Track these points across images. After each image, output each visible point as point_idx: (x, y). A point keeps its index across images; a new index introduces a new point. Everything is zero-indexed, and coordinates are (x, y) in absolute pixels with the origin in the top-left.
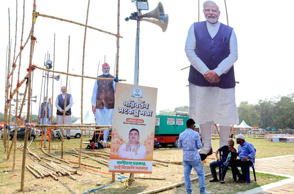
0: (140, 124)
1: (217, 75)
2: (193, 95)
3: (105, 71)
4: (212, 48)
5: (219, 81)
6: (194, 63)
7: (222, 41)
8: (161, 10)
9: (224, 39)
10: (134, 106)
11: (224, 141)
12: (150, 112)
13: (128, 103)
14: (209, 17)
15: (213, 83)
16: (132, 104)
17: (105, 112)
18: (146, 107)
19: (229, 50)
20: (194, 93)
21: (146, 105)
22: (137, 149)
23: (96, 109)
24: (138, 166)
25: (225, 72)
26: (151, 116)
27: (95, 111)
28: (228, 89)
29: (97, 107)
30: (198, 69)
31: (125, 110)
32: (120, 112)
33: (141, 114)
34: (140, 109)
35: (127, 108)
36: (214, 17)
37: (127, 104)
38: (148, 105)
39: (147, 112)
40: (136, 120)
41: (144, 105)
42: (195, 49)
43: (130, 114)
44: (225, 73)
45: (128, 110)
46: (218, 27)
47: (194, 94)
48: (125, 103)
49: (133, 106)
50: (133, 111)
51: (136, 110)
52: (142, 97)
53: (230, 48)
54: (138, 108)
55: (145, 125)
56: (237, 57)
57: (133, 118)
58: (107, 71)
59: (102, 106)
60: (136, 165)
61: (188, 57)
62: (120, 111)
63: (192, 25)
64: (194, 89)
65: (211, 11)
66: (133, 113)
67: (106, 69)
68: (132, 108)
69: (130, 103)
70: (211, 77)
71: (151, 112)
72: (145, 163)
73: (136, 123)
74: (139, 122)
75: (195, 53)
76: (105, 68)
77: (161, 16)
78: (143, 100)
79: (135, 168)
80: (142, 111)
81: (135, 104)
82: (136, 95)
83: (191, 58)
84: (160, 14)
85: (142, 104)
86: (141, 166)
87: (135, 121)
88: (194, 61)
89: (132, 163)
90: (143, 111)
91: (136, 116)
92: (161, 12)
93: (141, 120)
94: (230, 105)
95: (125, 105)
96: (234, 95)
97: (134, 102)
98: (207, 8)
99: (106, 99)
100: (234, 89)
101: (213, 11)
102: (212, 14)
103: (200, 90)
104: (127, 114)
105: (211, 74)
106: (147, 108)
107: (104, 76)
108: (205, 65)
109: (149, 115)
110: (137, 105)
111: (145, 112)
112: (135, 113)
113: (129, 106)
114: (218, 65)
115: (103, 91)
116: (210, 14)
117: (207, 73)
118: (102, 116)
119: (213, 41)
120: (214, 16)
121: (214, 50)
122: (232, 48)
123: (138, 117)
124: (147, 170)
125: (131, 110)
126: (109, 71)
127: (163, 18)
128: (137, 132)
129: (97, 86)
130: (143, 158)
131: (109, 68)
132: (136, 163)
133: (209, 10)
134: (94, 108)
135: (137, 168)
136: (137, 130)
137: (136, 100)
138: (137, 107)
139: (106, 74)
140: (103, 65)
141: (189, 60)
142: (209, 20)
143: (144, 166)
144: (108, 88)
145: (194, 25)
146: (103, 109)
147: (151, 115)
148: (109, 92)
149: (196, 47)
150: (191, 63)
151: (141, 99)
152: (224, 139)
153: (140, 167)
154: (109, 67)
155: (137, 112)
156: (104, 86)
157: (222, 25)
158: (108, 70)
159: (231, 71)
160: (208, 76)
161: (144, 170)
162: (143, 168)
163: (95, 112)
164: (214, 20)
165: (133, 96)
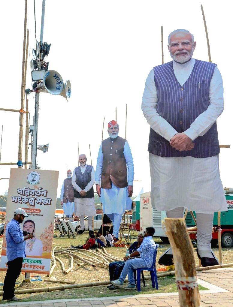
0: (36, 215)
1: (189, 139)
2: (155, 170)
3: (113, 133)
4: (181, 100)
5: (193, 147)
6: (154, 126)
7: (198, 86)
8: (57, 78)
9: (201, 84)
10: (30, 194)
11: (203, 236)
12: (48, 200)
13: (23, 191)
14: (177, 55)
15: (183, 151)
16: (27, 192)
17: (114, 193)
18: (43, 194)
19: (209, 99)
20: (156, 167)
21: (44, 192)
22: (32, 244)
23: (101, 189)
24: (33, 264)
25: (203, 132)
26: (50, 205)
27: (100, 192)
28: (207, 158)
29: (102, 187)
30: (161, 133)
31: (19, 198)
32: (13, 202)
33: (38, 203)
34: (36, 197)
35: (22, 196)
36: (186, 53)
37: (21, 192)
38: (47, 192)
39: (45, 200)
40: (32, 209)
41: (41, 192)
42: (156, 105)
43: (25, 203)
44: (202, 135)
45: (22, 199)
46: (191, 66)
47: (157, 169)
48: (20, 191)
49: (28, 194)
50: (28, 199)
51: (32, 198)
52: (38, 183)
53: (210, 96)
54: (34, 196)
55: (42, 215)
56: (223, 108)
57: (28, 208)
58: (115, 132)
59: (109, 184)
60: (30, 262)
61: (146, 117)
62: (13, 200)
63: (151, 71)
64: (157, 162)
65: (180, 44)
66: (28, 202)
67: (114, 130)
68: (27, 196)
69: (25, 191)
70: (180, 143)
71: (50, 200)
72: (41, 261)
73: (31, 213)
74: (36, 213)
75: (156, 111)
76: (112, 129)
77: (58, 85)
78: (39, 186)
79: (29, 266)
80: (38, 199)
81: (30, 191)
82: (31, 181)
83: (151, 118)
84: (57, 83)
85: (39, 191)
86: (37, 264)
87: (30, 211)
88: (155, 123)
89: (26, 261)
90: (40, 199)
91: (31, 205)
92: (58, 80)
93: (37, 210)
94: (211, 182)
95: (19, 193)
96: (217, 167)
97: (29, 189)
98: (173, 42)
99: (115, 174)
100: (218, 157)
101: (183, 44)
102: (183, 49)
103: (166, 163)
104: (21, 203)
105: (180, 138)
106: (45, 195)
107: (110, 139)
108: (171, 127)
109: (48, 204)
110: (32, 193)
111: (42, 200)
112: (30, 202)
113: (23, 194)
114: (190, 125)
115: (111, 162)
116: (178, 50)
117: (175, 137)
118: (110, 199)
119: (183, 90)
120: (184, 51)
121: (184, 103)
122: (213, 96)
123: (34, 206)
124: (43, 270)
125: (25, 198)
126: (117, 132)
127: (60, 87)
128: (33, 224)
129: (101, 155)
130: (38, 255)
131: (117, 128)
132: (30, 261)
133: (177, 45)
134: (99, 187)
135: (31, 266)
136: (32, 222)
137: (31, 187)
138: (33, 194)
139: (114, 137)
140: (109, 124)
141: (148, 122)
142: (177, 60)
143: (40, 265)
144: (117, 157)
145: (153, 72)
146: (111, 188)
147: (49, 203)
148: (119, 164)
149: (157, 102)
150: (151, 125)
151: (38, 185)
152: (204, 234)
153: (35, 266)
154: (118, 126)
155: (32, 201)
156: (111, 155)
157: (198, 63)
158: (116, 130)
159: (213, 131)
160: (176, 141)
161: (39, 270)
162: (38, 267)
163: (100, 194)
164: (185, 58)
165: (28, 183)
